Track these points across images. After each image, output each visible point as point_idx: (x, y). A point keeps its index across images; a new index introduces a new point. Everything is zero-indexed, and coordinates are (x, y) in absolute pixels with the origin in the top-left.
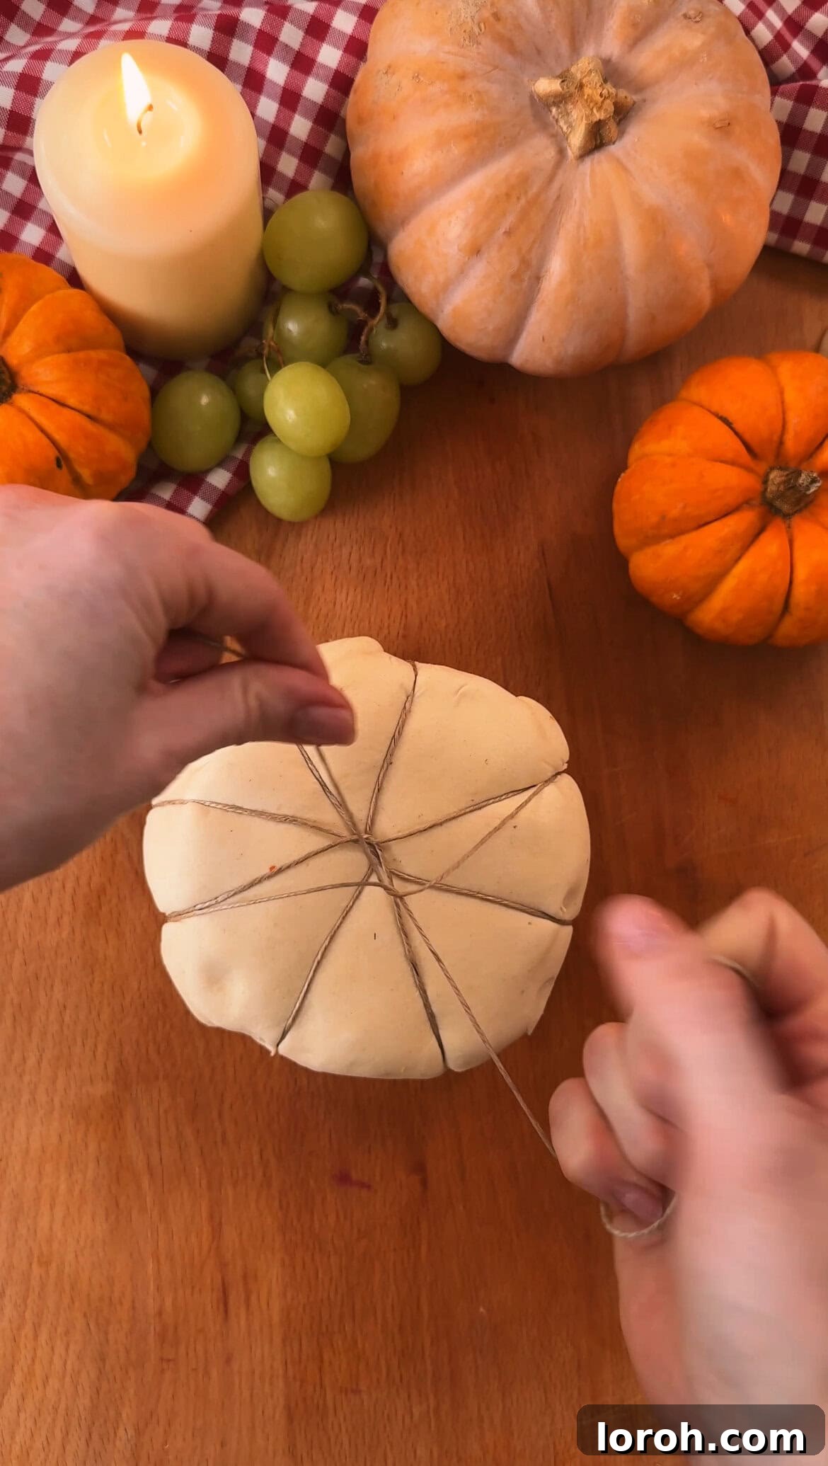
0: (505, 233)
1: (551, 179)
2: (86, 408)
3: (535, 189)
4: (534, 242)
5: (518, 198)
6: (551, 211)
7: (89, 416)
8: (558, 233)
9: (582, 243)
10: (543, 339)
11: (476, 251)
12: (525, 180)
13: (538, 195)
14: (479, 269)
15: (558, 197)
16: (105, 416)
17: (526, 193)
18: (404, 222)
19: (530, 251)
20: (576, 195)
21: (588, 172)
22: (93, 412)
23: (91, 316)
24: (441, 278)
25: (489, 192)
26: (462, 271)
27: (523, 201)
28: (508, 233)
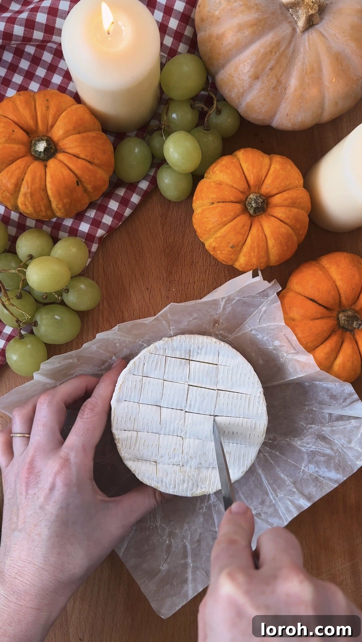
0: (270, 69)
1: (290, 43)
2: (88, 158)
3: (283, 48)
4: (283, 72)
5: (276, 53)
6: (291, 57)
7: (89, 162)
8: (294, 67)
9: (305, 71)
10: (287, 115)
11: (256, 77)
12: (278, 44)
13: (284, 51)
14: (258, 85)
15: (294, 51)
16: (96, 161)
17: (279, 50)
18: (223, 66)
19: (281, 76)
20: (302, 50)
21: (307, 38)
22: (91, 160)
23: (88, 116)
24: (241, 90)
25: (262, 50)
26: (251, 86)
27: (278, 54)
28: (271, 69)
